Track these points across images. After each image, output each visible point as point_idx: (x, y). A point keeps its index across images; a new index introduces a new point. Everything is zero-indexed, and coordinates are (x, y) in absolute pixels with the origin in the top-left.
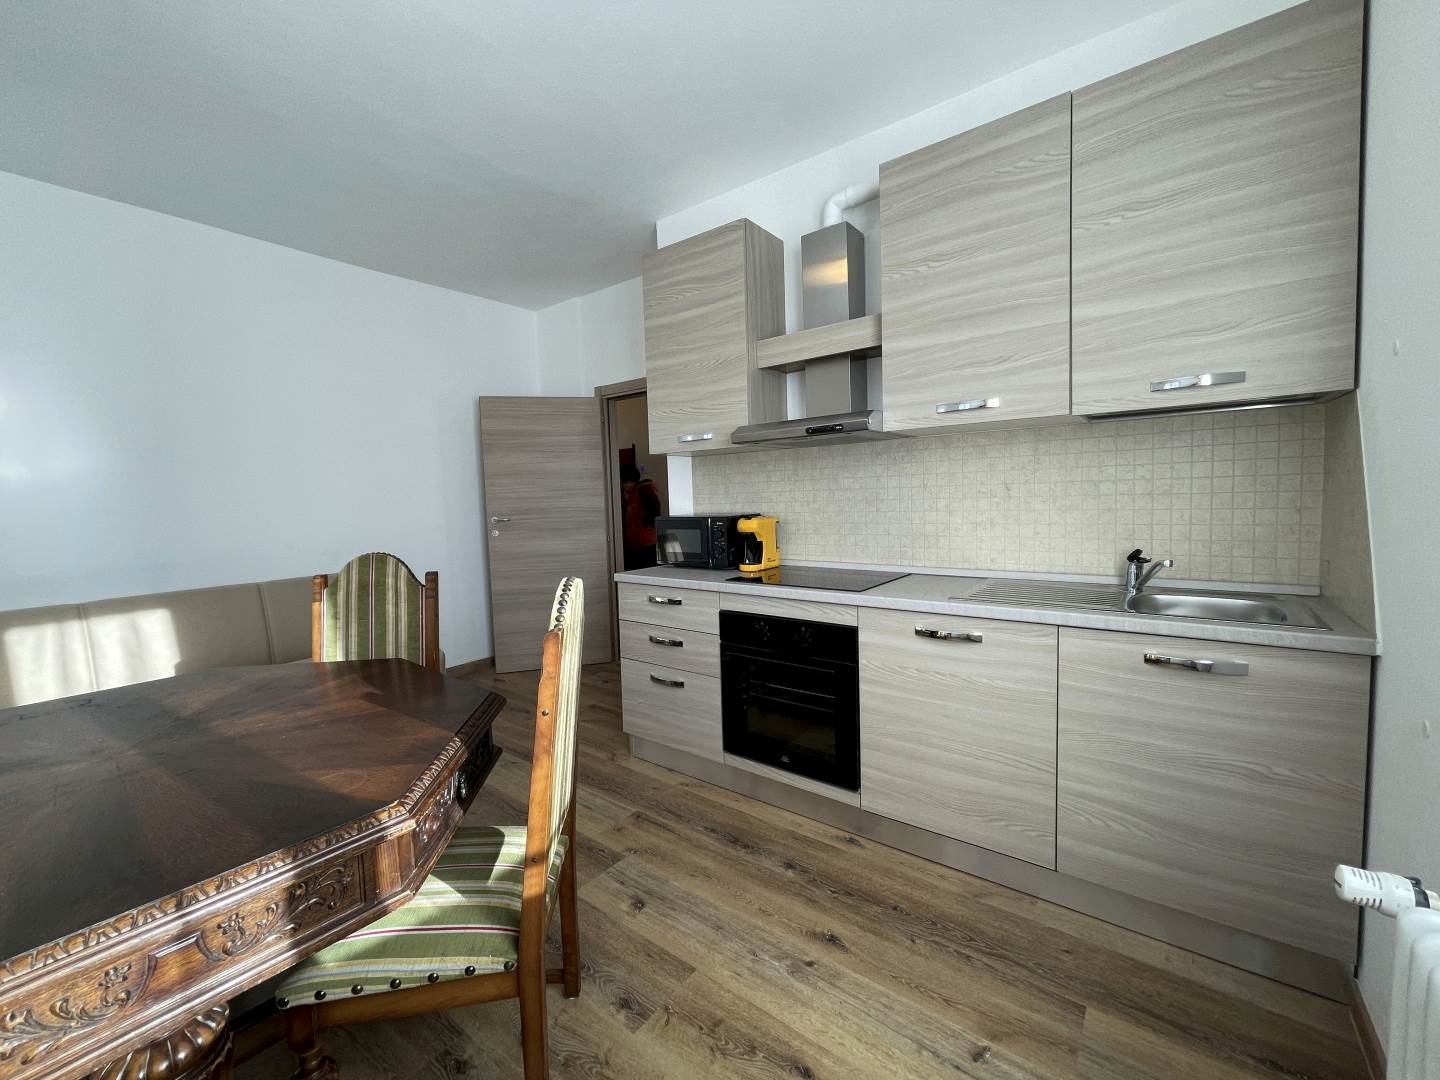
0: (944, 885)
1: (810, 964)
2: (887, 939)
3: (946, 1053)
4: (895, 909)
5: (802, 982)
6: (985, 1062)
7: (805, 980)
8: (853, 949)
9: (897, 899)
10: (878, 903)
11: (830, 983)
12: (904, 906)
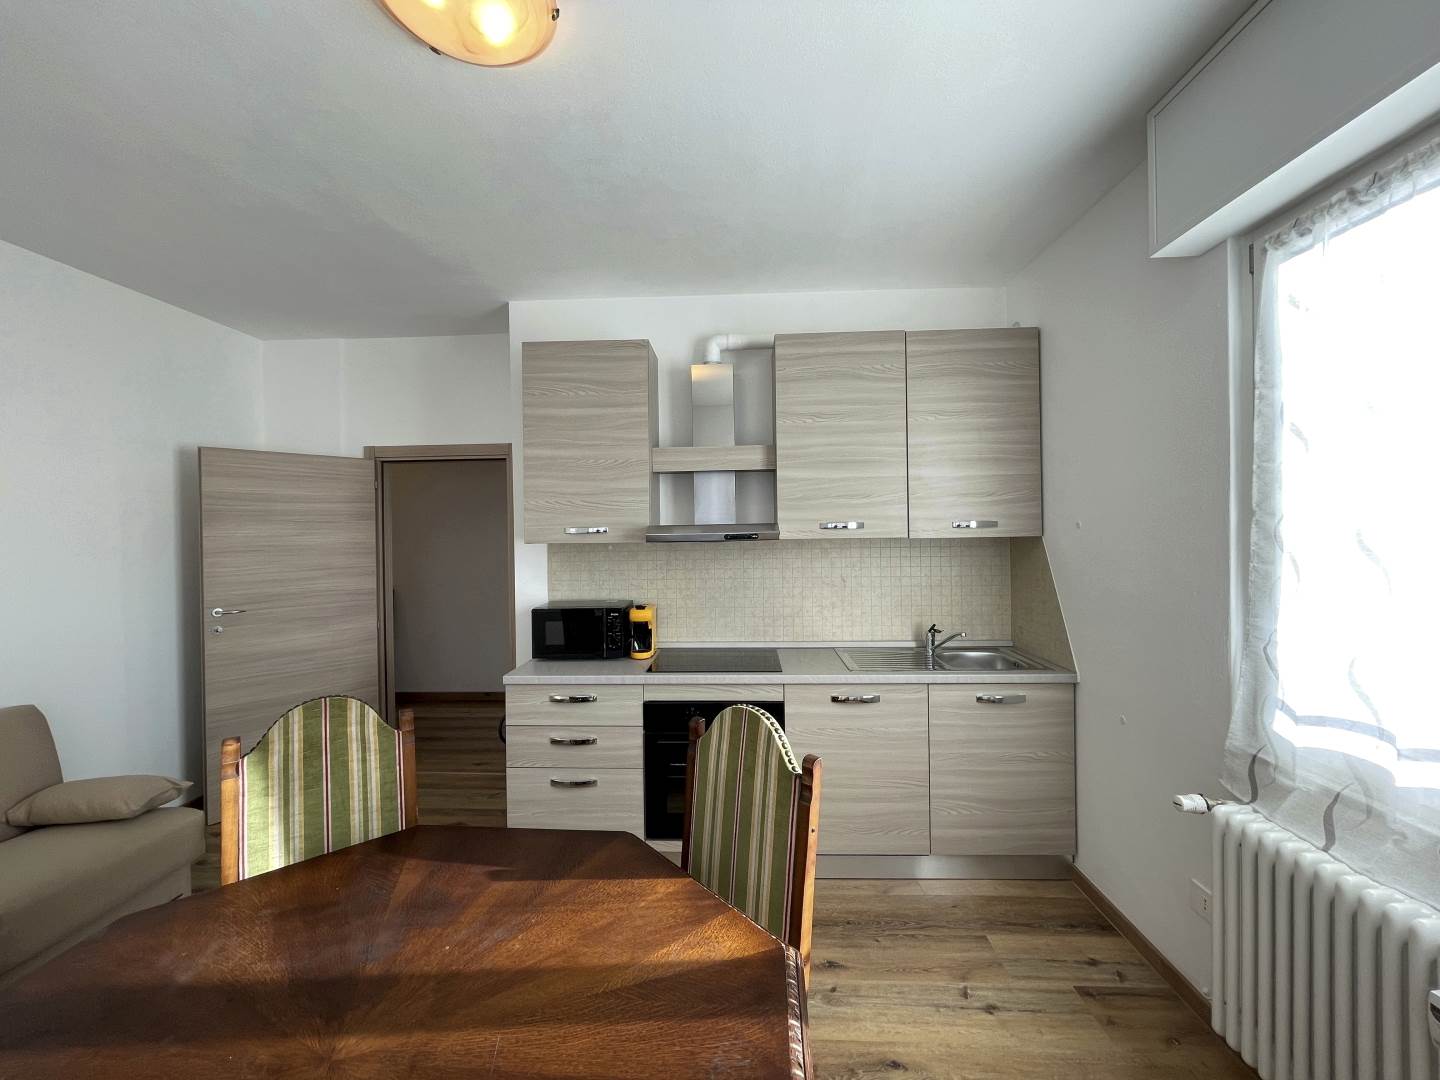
0: (862, 893)
1: (834, 990)
2: (862, 947)
3: (951, 1003)
4: (848, 923)
5: (840, 1005)
6: (971, 996)
7: (839, 1003)
8: (850, 965)
9: (845, 915)
10: (836, 924)
11: (857, 996)
12: (852, 918)
